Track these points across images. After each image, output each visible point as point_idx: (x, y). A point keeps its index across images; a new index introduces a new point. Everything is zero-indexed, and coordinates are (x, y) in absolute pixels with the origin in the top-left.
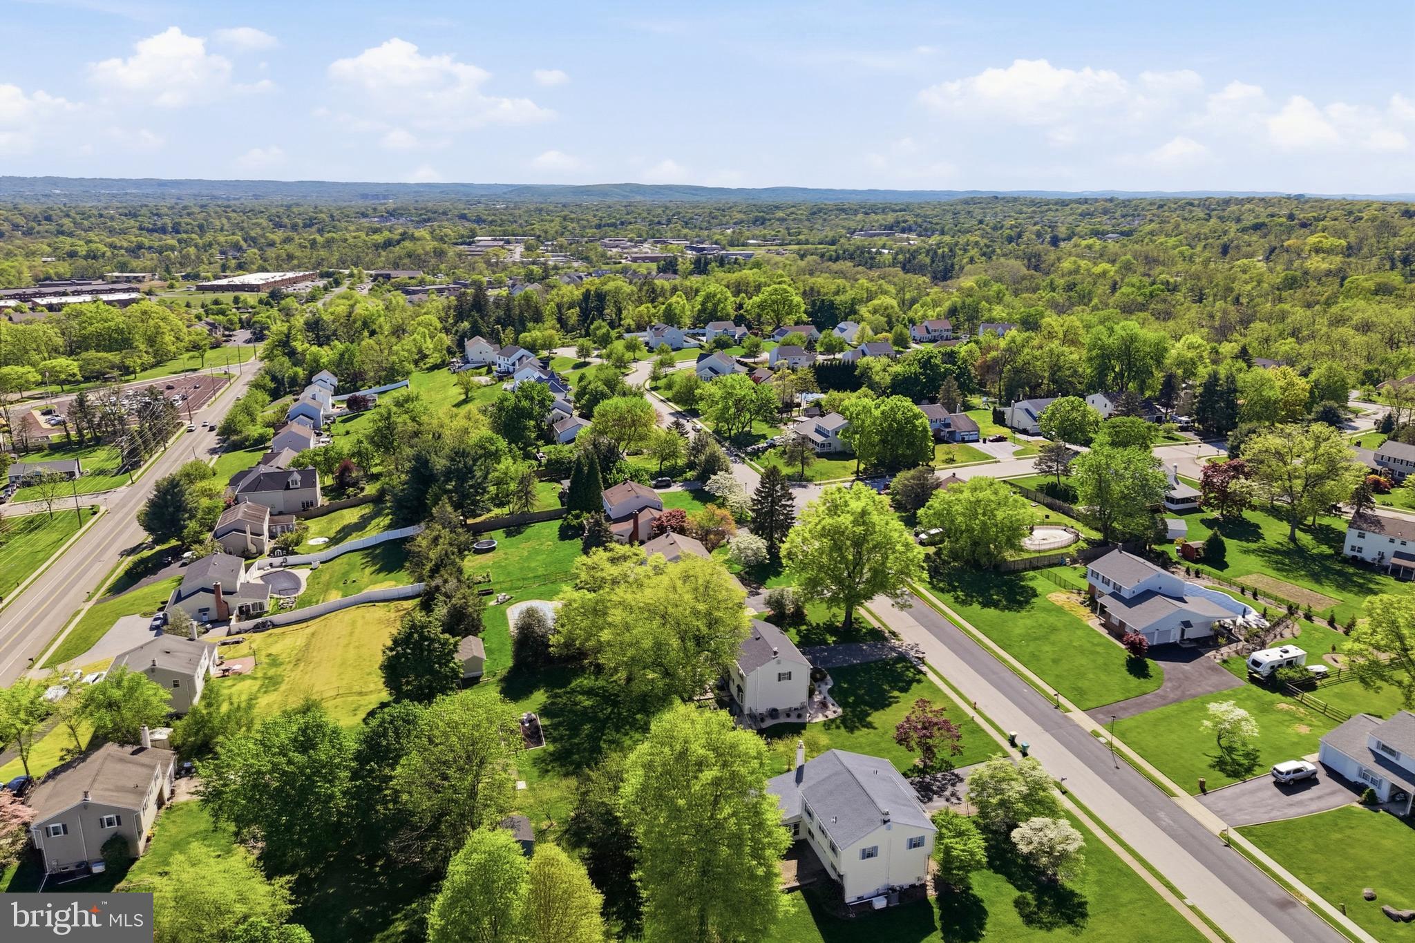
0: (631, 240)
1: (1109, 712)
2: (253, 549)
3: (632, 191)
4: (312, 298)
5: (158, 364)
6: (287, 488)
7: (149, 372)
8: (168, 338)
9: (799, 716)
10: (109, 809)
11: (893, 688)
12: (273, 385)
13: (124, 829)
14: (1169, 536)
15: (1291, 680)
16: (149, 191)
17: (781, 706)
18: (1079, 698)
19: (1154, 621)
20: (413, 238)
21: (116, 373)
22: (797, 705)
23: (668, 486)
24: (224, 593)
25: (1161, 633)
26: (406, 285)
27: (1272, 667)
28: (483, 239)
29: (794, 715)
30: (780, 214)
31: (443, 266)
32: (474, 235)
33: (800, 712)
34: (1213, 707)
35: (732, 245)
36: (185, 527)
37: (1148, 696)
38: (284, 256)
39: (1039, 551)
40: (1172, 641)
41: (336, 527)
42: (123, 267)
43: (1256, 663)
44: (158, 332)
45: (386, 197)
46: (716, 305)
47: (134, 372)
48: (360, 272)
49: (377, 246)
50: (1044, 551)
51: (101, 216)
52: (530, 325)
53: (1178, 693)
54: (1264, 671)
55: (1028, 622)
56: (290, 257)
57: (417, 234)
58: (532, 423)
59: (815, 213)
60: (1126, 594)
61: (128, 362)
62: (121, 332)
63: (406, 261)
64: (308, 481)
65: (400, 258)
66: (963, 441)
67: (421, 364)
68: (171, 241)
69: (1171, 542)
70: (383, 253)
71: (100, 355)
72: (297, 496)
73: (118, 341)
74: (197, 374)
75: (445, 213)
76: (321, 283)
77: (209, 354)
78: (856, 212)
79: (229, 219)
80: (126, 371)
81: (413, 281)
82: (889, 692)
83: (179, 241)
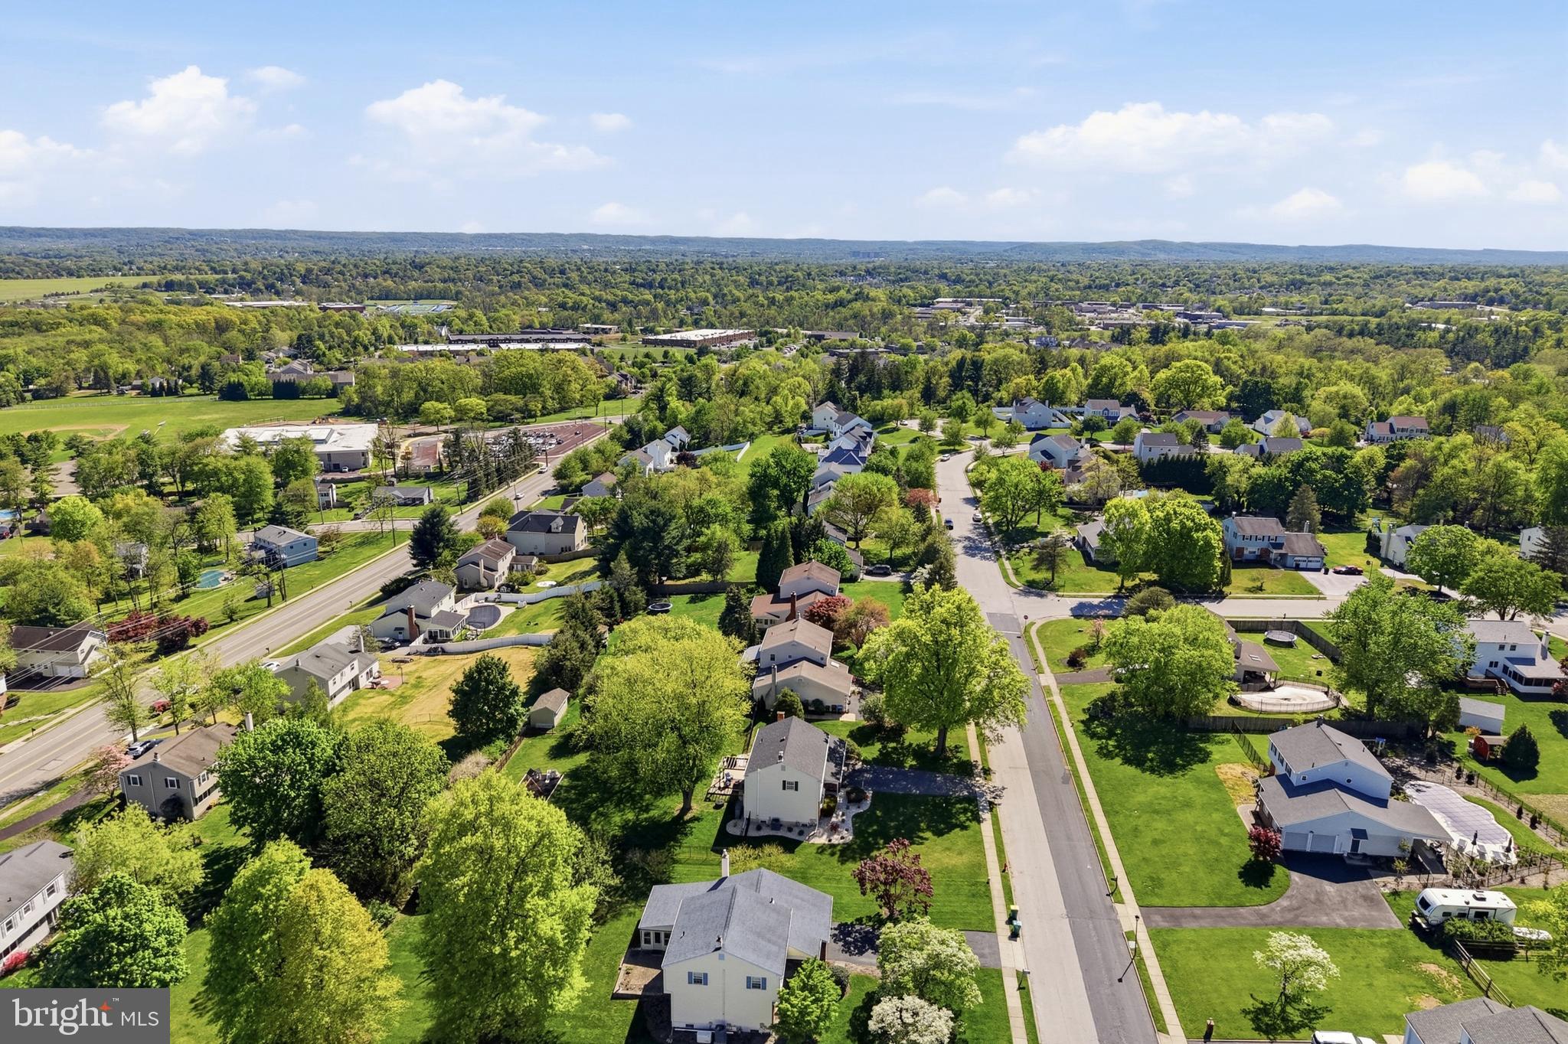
0: (1114, 304)
1: (1172, 916)
2: (484, 583)
3: (1155, 248)
4: (738, 356)
5: (562, 410)
6: (549, 531)
7: (553, 416)
8: (575, 386)
9: (801, 833)
10: (177, 774)
11: (928, 828)
12: (628, 437)
13: (182, 792)
14: (1461, 721)
15: (1465, 938)
16: (660, 248)
17: (786, 818)
18: (1148, 892)
19: (1306, 819)
20: (867, 298)
21: (518, 416)
22: (806, 821)
23: (886, 574)
24: (418, 616)
25: (1317, 838)
26: (837, 347)
27: (1445, 914)
28: (945, 301)
29: (796, 830)
30: (1328, 277)
31: (883, 329)
32: (937, 295)
33: (804, 829)
34: (1279, 939)
35: (1241, 313)
36: (440, 555)
37: (1242, 910)
38: (737, 314)
39: (1261, 712)
40: (1336, 852)
41: (570, 573)
42: (596, 319)
43: (1425, 904)
44: (566, 380)
45: (877, 255)
46: (1112, 381)
47: (535, 416)
48: (797, 332)
49: (827, 306)
50: (1266, 712)
51: (606, 270)
52: (886, 392)
53: (1289, 916)
54: (1435, 917)
55: (1163, 790)
56: (742, 315)
57: (872, 294)
58: (776, 492)
59: (1377, 277)
60: (1294, 780)
61: (532, 406)
62: (530, 377)
63: (851, 322)
64: (570, 526)
65: (846, 319)
66: (1297, 568)
67: (775, 428)
68: (648, 296)
69: (1461, 729)
70: (831, 314)
71: (509, 397)
72: (558, 540)
73: (525, 385)
74: (587, 422)
75: (926, 273)
76: (756, 340)
77: (602, 404)
78: (1442, 276)
79: (713, 275)
80: (528, 415)
81: (844, 344)
82: (922, 831)
83: (655, 297)
